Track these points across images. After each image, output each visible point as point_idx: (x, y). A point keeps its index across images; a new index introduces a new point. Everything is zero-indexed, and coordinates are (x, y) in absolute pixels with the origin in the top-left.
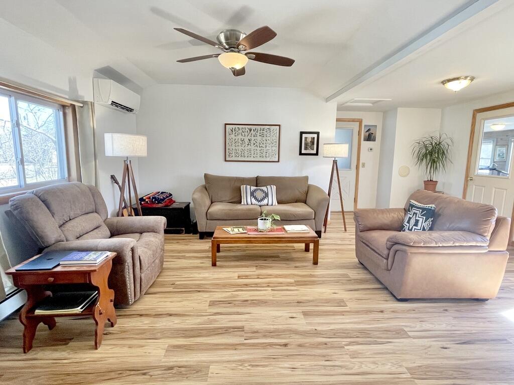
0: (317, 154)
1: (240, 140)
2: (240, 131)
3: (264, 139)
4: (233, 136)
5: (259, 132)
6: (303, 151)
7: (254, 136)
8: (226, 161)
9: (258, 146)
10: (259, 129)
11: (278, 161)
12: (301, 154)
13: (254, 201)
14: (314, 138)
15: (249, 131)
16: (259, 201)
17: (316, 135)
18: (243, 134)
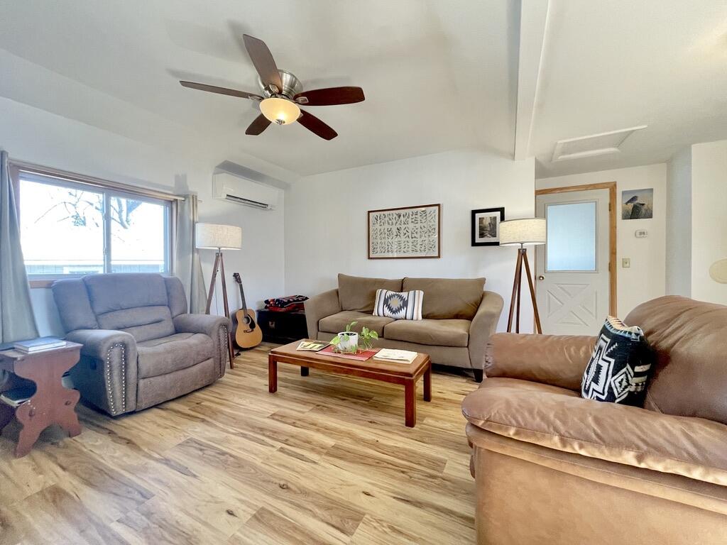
1: (386, 230)
2: (387, 219)
3: (418, 225)
4: (377, 226)
5: (411, 217)
6: (478, 240)
7: (405, 224)
8: (369, 258)
9: (410, 236)
10: (411, 213)
11: (439, 257)
12: (474, 244)
13: (387, 312)
14: (495, 218)
15: (397, 218)
16: (394, 312)
17: (499, 213)
18: (390, 222)
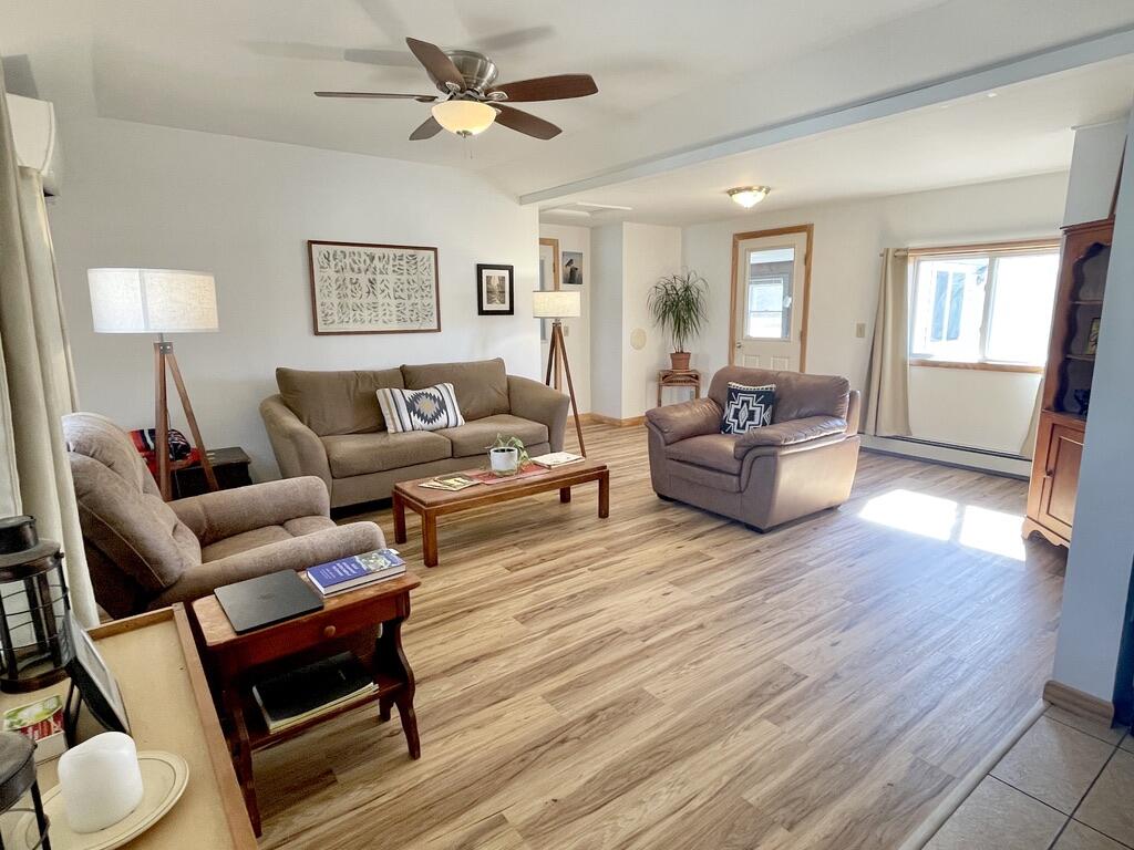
0: (511, 312)
1: (348, 281)
2: (348, 261)
3: (404, 278)
4: (331, 272)
5: (391, 262)
6: (486, 307)
7: (381, 273)
8: (317, 333)
9: (392, 296)
10: (392, 256)
11: (439, 330)
12: (481, 312)
13: (418, 422)
14: (503, 278)
15: (368, 262)
16: (430, 421)
18: (356, 267)
